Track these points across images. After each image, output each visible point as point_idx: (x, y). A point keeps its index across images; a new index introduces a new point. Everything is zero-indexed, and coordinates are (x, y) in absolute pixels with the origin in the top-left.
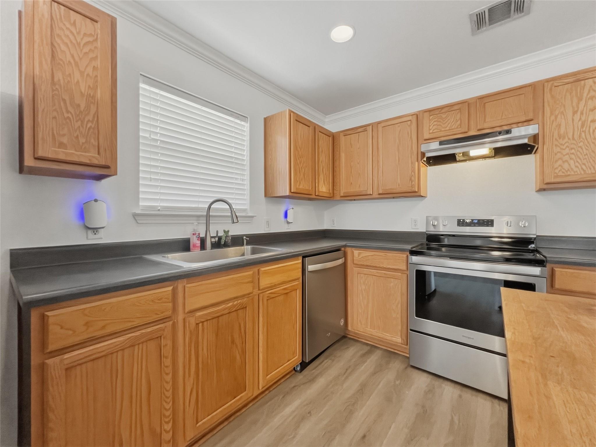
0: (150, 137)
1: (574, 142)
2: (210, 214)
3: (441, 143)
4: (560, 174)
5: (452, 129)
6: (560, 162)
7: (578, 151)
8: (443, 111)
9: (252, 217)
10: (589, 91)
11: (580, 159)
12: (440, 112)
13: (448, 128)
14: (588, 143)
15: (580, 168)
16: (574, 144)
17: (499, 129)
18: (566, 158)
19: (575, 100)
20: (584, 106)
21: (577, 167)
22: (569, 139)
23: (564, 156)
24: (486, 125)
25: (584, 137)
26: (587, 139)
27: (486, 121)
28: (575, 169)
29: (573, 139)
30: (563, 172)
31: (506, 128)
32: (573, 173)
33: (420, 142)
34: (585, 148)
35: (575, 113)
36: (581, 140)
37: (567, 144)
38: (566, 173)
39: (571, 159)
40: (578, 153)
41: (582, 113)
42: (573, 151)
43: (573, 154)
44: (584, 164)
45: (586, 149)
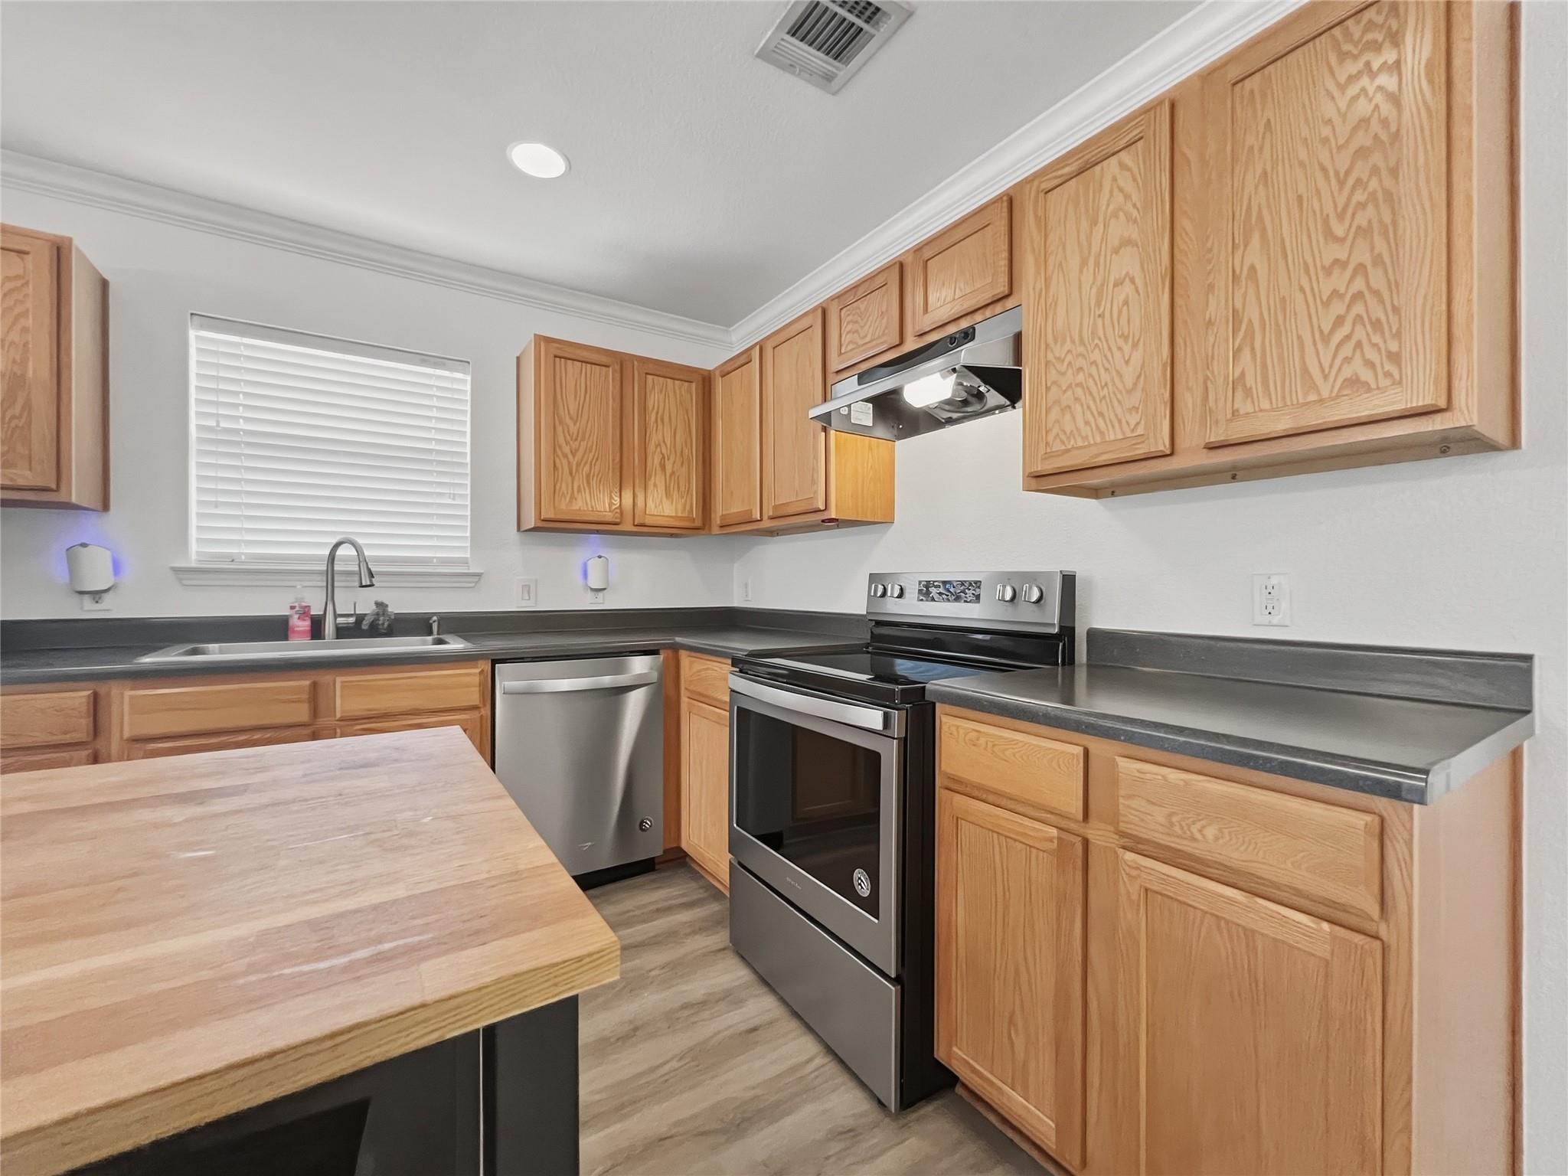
0: (218, 425)
1: (1081, 349)
2: (335, 569)
3: (863, 378)
4: (1057, 447)
5: (874, 340)
6: (1054, 414)
7: (1091, 375)
8: (860, 292)
9: (479, 575)
10: (1111, 192)
11: (1094, 399)
12: (855, 294)
13: (868, 339)
14: (1110, 349)
15: (1093, 425)
16: (1083, 356)
17: (952, 329)
18: (1067, 398)
19: (1085, 224)
20: (1102, 240)
21: (1087, 423)
22: (1073, 342)
23: (1065, 391)
24: (927, 322)
25: (1101, 333)
26: (1107, 341)
27: (929, 310)
28: (1086, 430)
29: (1082, 342)
30: (1063, 442)
31: (964, 324)
32: (1080, 443)
33: (829, 382)
34: (1103, 365)
35: (1084, 263)
36: (1096, 341)
37: (1069, 357)
38: (1066, 442)
39: (1077, 399)
40: (1091, 383)
41: (1097, 264)
42: (1081, 377)
43: (1080, 385)
44: (1101, 414)
45: (1106, 370)
